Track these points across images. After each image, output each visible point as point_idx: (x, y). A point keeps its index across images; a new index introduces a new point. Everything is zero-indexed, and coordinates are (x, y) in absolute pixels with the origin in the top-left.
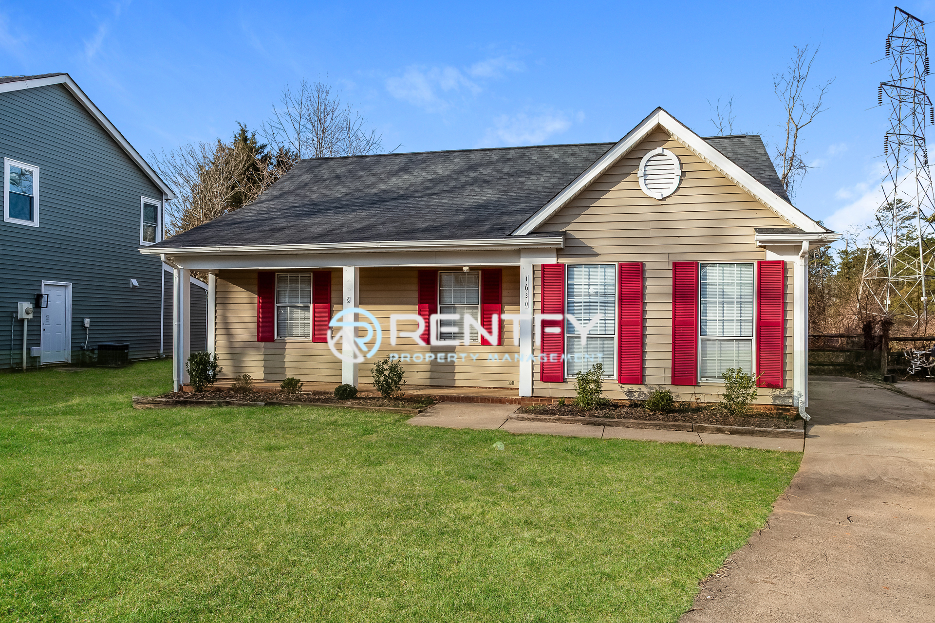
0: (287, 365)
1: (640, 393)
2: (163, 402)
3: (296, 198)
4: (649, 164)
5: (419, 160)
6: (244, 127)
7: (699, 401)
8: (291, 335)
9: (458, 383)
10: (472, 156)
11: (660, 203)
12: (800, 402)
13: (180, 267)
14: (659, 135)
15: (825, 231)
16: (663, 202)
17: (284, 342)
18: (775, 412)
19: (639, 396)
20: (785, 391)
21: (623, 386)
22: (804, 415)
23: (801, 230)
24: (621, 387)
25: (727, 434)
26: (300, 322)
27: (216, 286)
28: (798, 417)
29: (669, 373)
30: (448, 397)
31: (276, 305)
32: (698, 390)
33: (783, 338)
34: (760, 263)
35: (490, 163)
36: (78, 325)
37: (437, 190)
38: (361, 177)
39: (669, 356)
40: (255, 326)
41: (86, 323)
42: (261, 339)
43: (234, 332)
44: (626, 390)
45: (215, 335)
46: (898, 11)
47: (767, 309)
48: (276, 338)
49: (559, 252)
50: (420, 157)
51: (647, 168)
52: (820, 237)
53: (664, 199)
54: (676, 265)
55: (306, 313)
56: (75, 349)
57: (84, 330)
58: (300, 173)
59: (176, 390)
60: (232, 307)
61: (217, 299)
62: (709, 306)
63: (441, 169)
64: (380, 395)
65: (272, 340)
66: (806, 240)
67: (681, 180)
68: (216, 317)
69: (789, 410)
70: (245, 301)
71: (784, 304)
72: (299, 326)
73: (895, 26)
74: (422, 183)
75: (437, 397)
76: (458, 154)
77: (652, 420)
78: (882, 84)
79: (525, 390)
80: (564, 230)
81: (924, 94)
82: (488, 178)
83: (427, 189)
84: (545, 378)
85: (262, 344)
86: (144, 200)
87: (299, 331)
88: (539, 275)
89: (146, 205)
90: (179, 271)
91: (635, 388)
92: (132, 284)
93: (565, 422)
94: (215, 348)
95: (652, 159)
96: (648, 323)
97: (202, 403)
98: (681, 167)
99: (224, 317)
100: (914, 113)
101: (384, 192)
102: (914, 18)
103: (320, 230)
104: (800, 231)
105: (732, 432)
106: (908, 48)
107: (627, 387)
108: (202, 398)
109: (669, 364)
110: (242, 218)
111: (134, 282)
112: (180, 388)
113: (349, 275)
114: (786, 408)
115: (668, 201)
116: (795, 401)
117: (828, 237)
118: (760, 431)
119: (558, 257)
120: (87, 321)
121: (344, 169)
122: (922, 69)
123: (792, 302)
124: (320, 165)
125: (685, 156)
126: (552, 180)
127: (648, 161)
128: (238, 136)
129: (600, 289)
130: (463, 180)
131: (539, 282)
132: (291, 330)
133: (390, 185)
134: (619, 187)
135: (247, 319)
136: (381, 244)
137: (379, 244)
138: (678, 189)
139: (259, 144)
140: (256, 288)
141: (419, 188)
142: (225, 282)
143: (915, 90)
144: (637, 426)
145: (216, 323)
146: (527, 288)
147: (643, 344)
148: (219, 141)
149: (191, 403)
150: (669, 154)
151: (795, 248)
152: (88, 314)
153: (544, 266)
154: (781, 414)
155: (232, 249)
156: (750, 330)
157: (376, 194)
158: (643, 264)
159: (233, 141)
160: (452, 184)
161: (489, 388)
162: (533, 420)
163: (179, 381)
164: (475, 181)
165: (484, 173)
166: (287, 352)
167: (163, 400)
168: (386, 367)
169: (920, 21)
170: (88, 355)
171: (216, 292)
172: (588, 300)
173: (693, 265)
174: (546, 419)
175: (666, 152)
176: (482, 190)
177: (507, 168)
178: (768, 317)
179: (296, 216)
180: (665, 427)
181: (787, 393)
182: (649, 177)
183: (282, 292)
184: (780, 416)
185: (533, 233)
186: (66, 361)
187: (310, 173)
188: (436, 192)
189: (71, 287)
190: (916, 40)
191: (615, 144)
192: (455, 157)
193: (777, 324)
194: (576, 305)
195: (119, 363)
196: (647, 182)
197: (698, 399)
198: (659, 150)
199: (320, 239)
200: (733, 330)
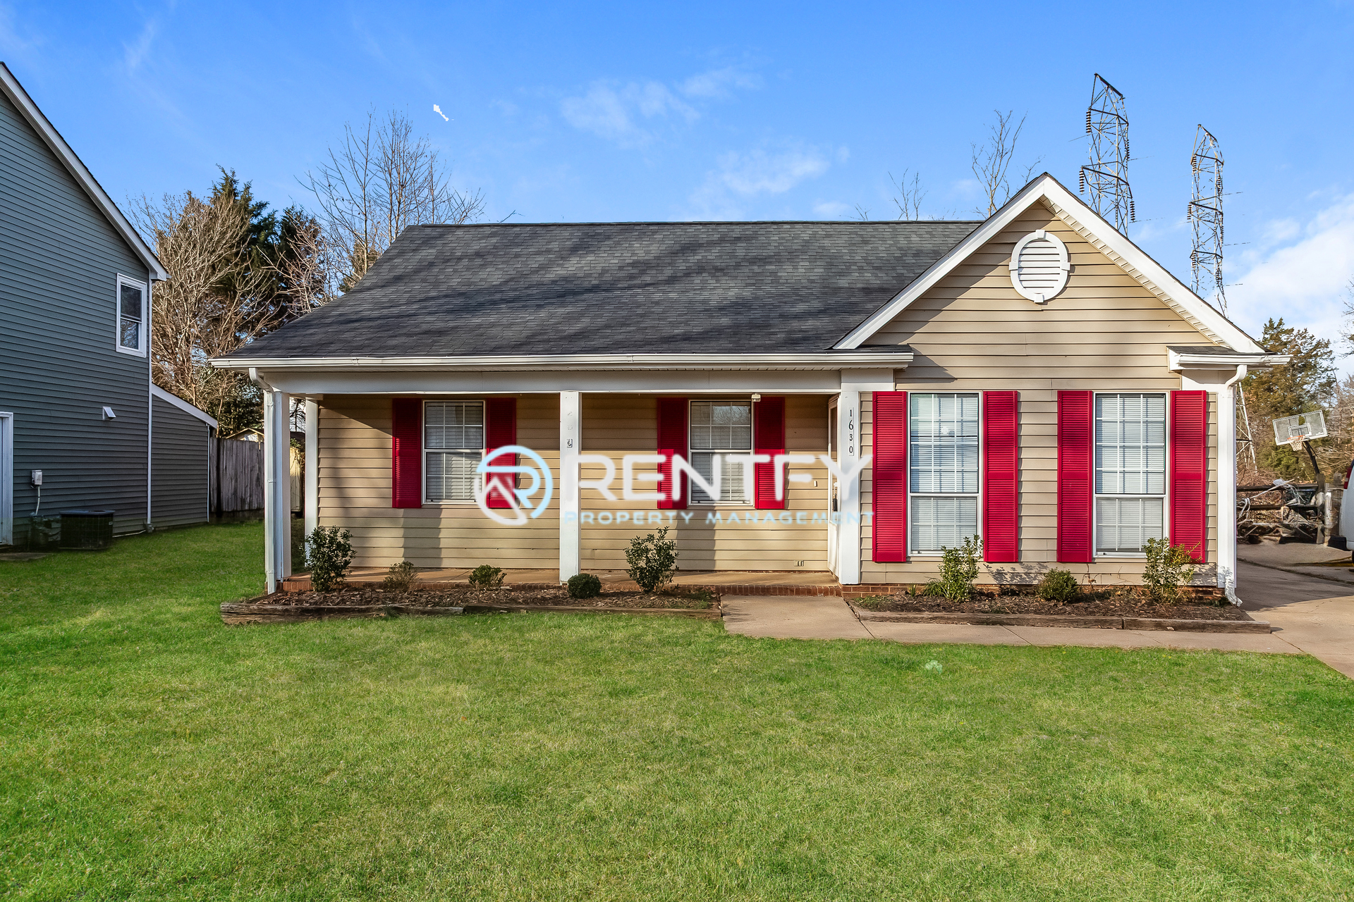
0: (443, 543)
1: (1014, 575)
2: (279, 611)
3: (424, 284)
4: (1025, 252)
5: (600, 234)
6: (230, 174)
7: (1093, 583)
8: (449, 498)
9: (719, 566)
10: (679, 231)
11: (1040, 307)
12: (1227, 581)
13: (275, 390)
14: (1041, 212)
15: (1263, 352)
16: (1044, 307)
17: (439, 508)
18: (1194, 595)
19: (1012, 578)
20: (1207, 567)
21: (990, 565)
22: (1233, 599)
23: (1232, 350)
24: (987, 567)
25: (1170, 630)
26: (464, 476)
27: (319, 420)
28: (1224, 602)
29: (1054, 545)
30: (729, 588)
31: (424, 451)
32: (1092, 568)
33: (1205, 495)
34: (1175, 394)
35: (711, 244)
36: (23, 483)
37: (648, 279)
38: (517, 256)
39: (1054, 522)
40: (389, 483)
41: (36, 478)
42: (397, 505)
43: (351, 493)
44: (995, 571)
45: (319, 499)
46: (1098, 79)
47: (1182, 456)
48: (424, 502)
49: (899, 374)
50: (599, 230)
51: (1023, 258)
52: (1263, 360)
53: (1045, 302)
54: (1063, 395)
55: (474, 462)
56: (20, 522)
57: (32, 490)
58: (413, 246)
59: (271, 589)
60: (346, 453)
61: (321, 440)
62: (1105, 452)
63: (642, 250)
64: (638, 588)
65: (417, 505)
66: (1243, 363)
67: (1069, 276)
68: (319, 470)
69: (1211, 593)
70: (371, 443)
71: (1206, 449)
72: (464, 484)
73: (1094, 97)
74: (621, 268)
75: (712, 589)
76: (656, 227)
77: (1058, 614)
78: (1083, 168)
79: (848, 574)
80: (904, 343)
81: (1127, 184)
82: (718, 264)
83: (632, 277)
84: (879, 557)
85: (401, 512)
86: (122, 279)
87: (463, 491)
88: (869, 407)
89: (125, 289)
90: (274, 394)
91: (1007, 567)
92: (106, 414)
93: (945, 621)
94: (319, 518)
95: (1029, 246)
96: (1025, 477)
97: (349, 612)
98: (1069, 260)
99: (335, 469)
100: (1117, 206)
101: (566, 279)
102: (1114, 89)
103: (511, 334)
104: (1230, 352)
105: (1177, 628)
106: (1109, 126)
107: (995, 567)
108: (343, 601)
109: (1054, 534)
110: (357, 313)
111: (109, 411)
112: (279, 586)
113: (570, 405)
114: (1207, 590)
115: (1050, 305)
116: (1220, 580)
117: (1272, 360)
118: (1213, 625)
119: (896, 381)
120: (38, 475)
121: (483, 243)
122: (1124, 153)
123: (1216, 447)
124: (441, 236)
125: (1076, 242)
126: (816, 270)
127: (1024, 248)
128: (219, 187)
129: (956, 428)
130: (682, 266)
131: (869, 418)
132: (449, 487)
133: (570, 269)
134: (982, 283)
135: (374, 473)
136: (635, 358)
137: (630, 359)
138: (1065, 288)
139: (253, 203)
140: (389, 424)
141: (618, 275)
142: (334, 414)
143: (1119, 178)
144: (1047, 623)
145: (319, 479)
146: (851, 426)
147: (1018, 506)
148: (189, 193)
149: (330, 611)
150: (1054, 240)
151: (1225, 373)
152: (38, 464)
153: (876, 395)
154: (1201, 598)
155: (380, 361)
156: (1160, 484)
157: (554, 282)
158: (1017, 394)
159: (212, 196)
160: (668, 272)
161: (767, 571)
162: (898, 620)
163: (276, 574)
164: (700, 269)
165: (709, 257)
166: (444, 523)
167: (279, 607)
168: (650, 546)
169: (1120, 94)
170: (42, 531)
171: (319, 430)
172: (938, 443)
173: (1085, 395)
174: (916, 618)
175: (1049, 236)
176: (718, 281)
177: (740, 252)
178: (1185, 468)
179: (449, 312)
180: (1085, 624)
181: (1209, 569)
182: (1024, 271)
183: (432, 430)
184: (1199, 602)
185: (864, 347)
186: (4, 542)
187: (431, 248)
188: (648, 282)
189: (11, 420)
190: (1119, 117)
191: (981, 224)
192: (654, 232)
193: (1197, 477)
194: (921, 451)
195: (101, 543)
196: (1022, 277)
197: (1093, 581)
198: (1039, 233)
199: (525, 348)
200: (1137, 485)
